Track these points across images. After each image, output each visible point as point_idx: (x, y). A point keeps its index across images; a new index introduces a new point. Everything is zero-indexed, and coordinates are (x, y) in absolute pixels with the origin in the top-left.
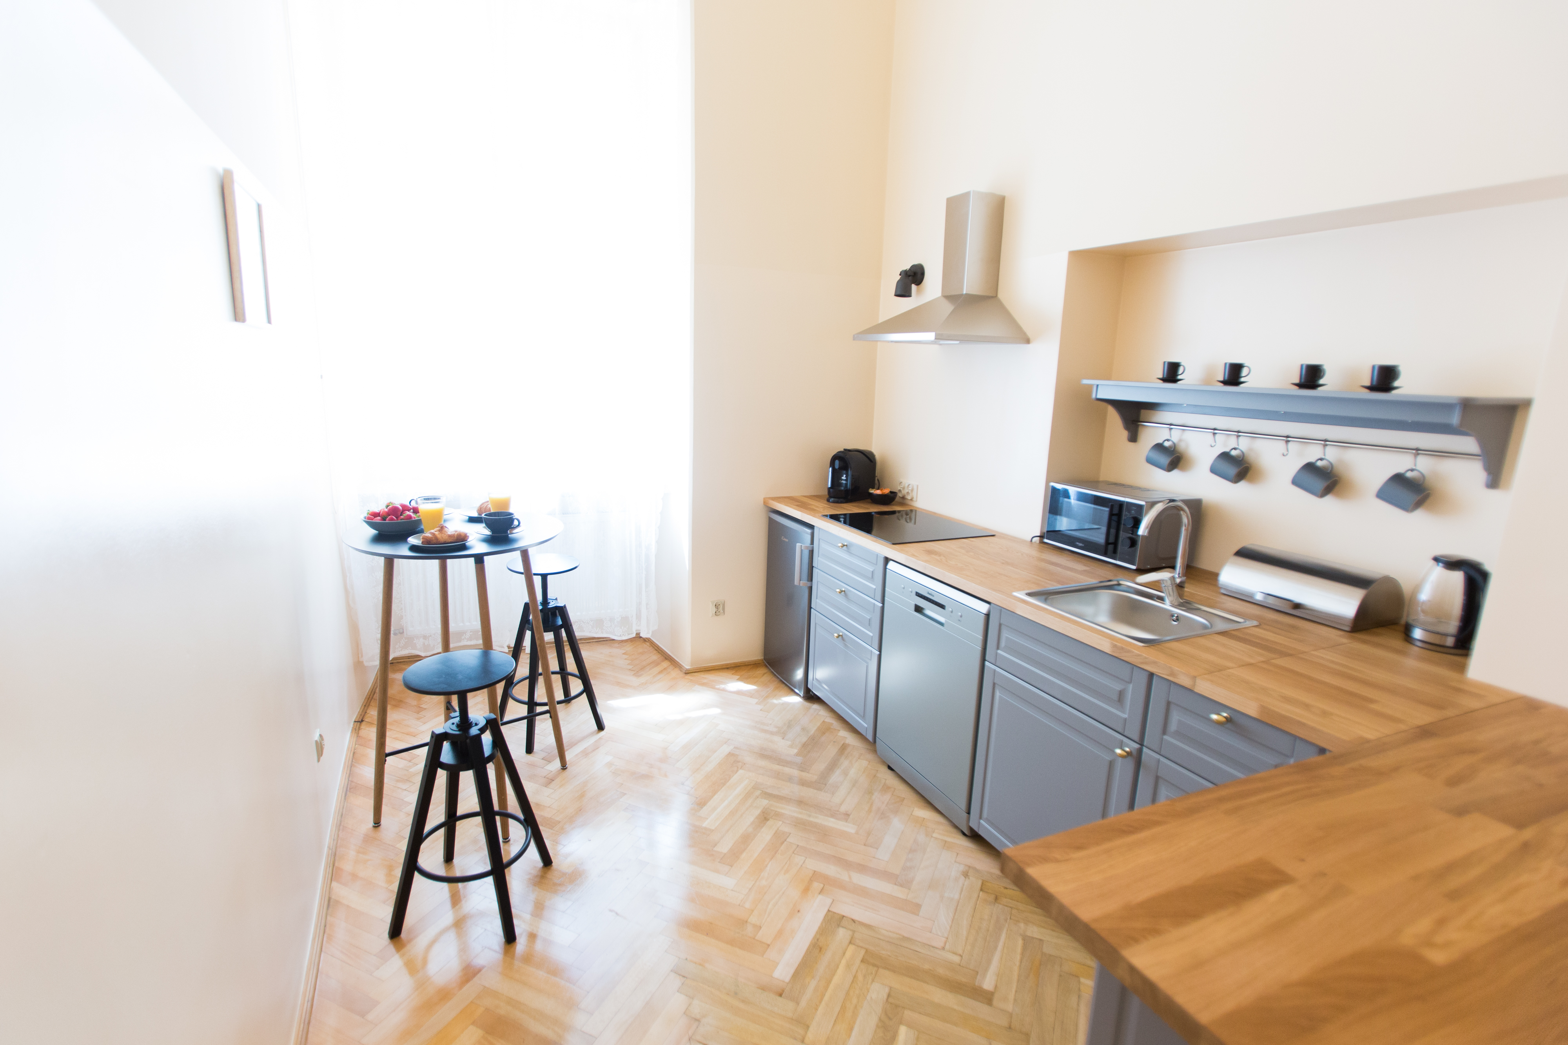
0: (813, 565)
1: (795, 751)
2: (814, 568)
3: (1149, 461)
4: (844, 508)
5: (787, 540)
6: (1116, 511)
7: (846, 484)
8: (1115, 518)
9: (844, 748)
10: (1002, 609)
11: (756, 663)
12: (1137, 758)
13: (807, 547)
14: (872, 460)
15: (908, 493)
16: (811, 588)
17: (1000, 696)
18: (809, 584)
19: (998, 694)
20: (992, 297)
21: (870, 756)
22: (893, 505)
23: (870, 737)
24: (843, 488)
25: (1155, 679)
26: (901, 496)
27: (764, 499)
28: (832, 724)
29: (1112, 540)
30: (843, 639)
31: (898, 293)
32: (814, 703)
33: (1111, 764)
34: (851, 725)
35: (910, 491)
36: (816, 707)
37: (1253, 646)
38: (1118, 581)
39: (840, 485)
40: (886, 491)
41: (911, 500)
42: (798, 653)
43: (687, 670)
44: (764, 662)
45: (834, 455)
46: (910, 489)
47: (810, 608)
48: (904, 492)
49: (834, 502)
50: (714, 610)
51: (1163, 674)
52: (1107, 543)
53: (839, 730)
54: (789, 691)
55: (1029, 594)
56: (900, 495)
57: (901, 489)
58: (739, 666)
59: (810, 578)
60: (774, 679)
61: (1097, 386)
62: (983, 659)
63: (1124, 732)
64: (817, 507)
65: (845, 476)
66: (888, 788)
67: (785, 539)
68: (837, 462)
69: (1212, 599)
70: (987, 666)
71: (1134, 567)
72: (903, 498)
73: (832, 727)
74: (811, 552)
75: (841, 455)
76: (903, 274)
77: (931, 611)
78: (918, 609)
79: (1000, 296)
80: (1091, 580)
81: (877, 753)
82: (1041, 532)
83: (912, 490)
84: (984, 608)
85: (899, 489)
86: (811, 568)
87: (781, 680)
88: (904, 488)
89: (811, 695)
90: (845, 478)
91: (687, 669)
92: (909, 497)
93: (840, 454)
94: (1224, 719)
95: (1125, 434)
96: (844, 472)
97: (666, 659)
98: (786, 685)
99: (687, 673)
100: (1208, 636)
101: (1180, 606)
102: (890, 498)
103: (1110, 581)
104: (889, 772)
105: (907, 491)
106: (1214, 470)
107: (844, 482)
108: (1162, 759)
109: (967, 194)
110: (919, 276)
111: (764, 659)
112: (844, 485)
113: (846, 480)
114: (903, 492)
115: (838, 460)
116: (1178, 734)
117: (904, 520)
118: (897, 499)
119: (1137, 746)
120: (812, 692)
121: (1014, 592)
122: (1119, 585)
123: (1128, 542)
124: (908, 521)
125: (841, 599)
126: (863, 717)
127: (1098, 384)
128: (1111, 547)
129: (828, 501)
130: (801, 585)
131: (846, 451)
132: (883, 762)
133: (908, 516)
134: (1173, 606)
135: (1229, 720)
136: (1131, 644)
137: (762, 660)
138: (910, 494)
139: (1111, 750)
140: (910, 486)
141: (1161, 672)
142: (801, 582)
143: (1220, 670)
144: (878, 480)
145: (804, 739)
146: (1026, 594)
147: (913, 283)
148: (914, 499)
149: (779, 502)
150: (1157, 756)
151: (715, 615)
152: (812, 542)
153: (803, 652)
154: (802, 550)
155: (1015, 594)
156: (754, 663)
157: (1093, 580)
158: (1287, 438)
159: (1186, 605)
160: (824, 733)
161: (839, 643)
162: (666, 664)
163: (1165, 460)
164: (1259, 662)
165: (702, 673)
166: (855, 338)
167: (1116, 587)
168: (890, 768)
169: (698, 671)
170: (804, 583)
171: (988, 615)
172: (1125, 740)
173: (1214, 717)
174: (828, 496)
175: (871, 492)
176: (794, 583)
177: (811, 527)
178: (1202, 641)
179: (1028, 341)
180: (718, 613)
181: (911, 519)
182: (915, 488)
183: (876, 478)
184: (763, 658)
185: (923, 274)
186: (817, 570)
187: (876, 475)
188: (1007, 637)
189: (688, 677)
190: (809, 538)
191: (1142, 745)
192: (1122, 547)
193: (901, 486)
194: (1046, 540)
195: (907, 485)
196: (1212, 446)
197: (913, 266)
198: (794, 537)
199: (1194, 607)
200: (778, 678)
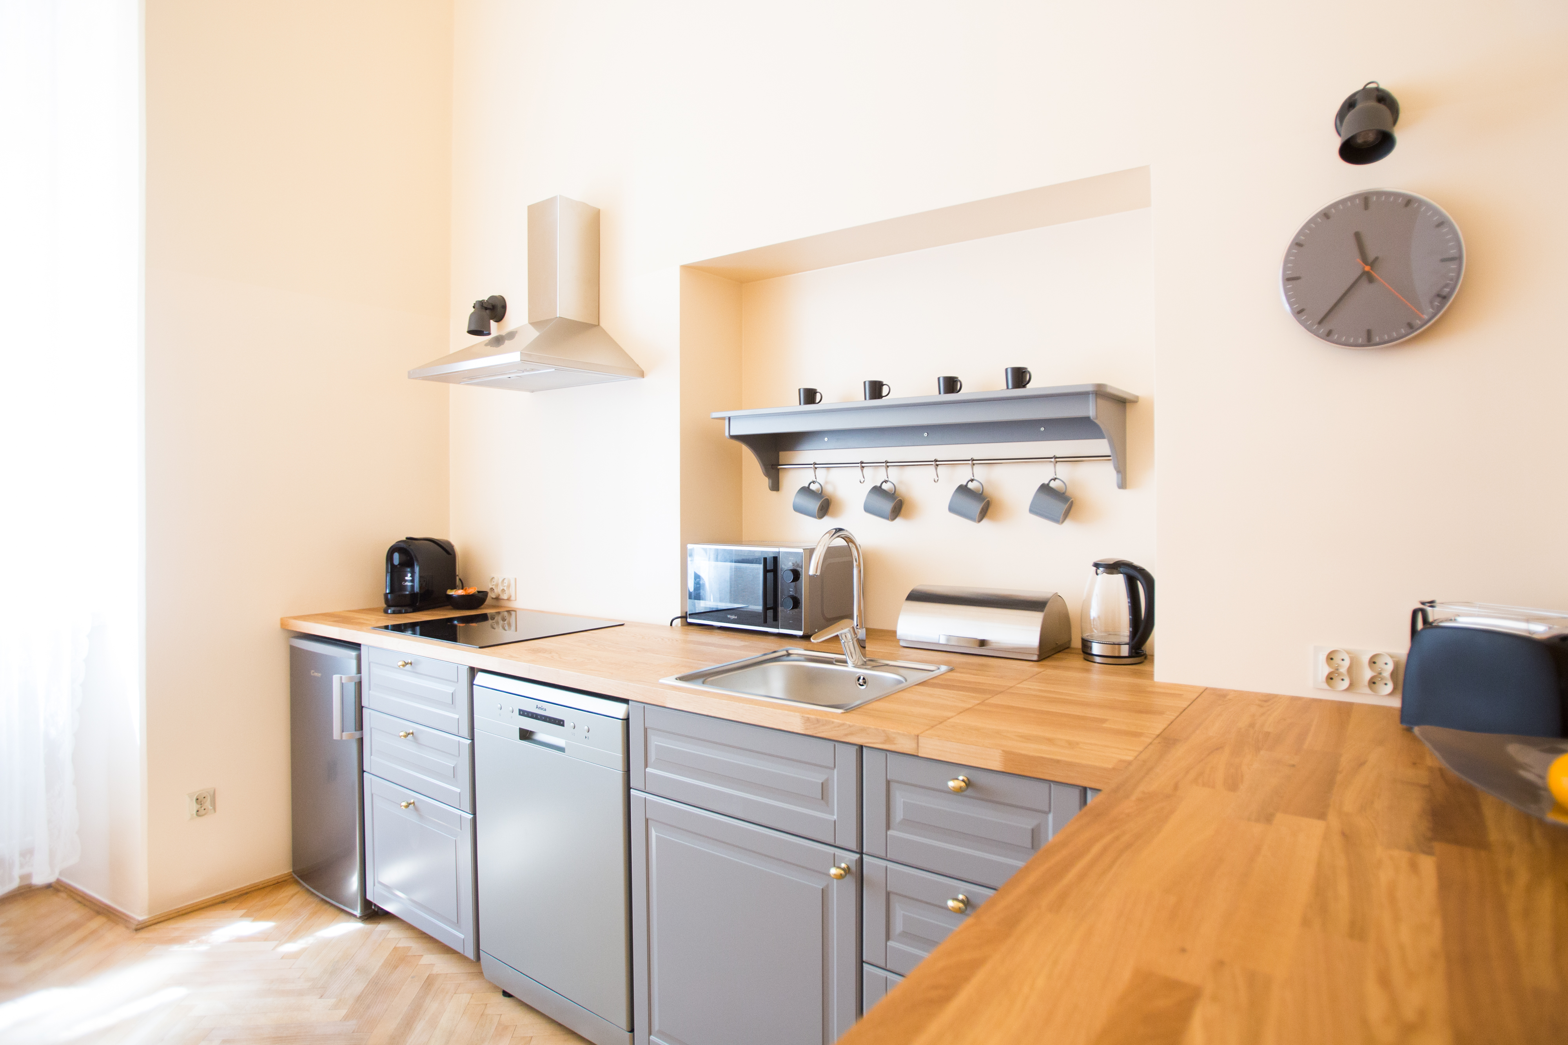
0: (363, 705)
1: (343, 1012)
2: (364, 709)
3: (798, 509)
4: (409, 618)
5: (320, 675)
6: (770, 566)
7: (413, 587)
8: (770, 575)
9: (429, 982)
10: (646, 705)
11: (279, 881)
12: (858, 875)
13: (351, 679)
14: (450, 551)
15: (503, 590)
16: (361, 741)
17: (656, 836)
18: (357, 735)
19: (653, 834)
20: (595, 326)
21: (474, 984)
22: (481, 609)
23: (470, 953)
24: (407, 593)
25: (864, 750)
26: (494, 597)
27: (282, 619)
28: (409, 948)
29: (770, 603)
30: (416, 809)
31: (473, 328)
32: (380, 923)
33: (824, 893)
34: (441, 943)
35: (505, 588)
36: (382, 927)
37: (961, 691)
38: (787, 651)
39: (404, 588)
40: (472, 591)
41: (509, 599)
42: (347, 854)
43: (140, 923)
44: (293, 877)
45: (392, 547)
46: (505, 585)
47: (362, 771)
48: (498, 591)
49: (394, 613)
50: (195, 807)
51: (877, 743)
52: (766, 608)
53: (422, 955)
54: (337, 912)
55: (681, 679)
56: (492, 595)
57: (494, 587)
58: (246, 893)
59: (360, 725)
60: (311, 899)
61: (729, 419)
62: (628, 788)
63: (835, 842)
64: (367, 620)
65: (409, 575)
66: (506, 1028)
67: (316, 674)
68: (396, 556)
69: (895, 654)
70: (634, 795)
71: (800, 633)
72: (497, 599)
73: (410, 954)
74: (359, 685)
75: (403, 545)
76: (477, 306)
77: (543, 732)
78: (526, 735)
79: (602, 324)
80: (754, 654)
81: (483, 976)
82: (681, 612)
83: (509, 586)
84: (619, 710)
85: (491, 587)
86: (360, 709)
87: (323, 900)
88: (497, 585)
89: (374, 910)
90: (411, 578)
91: (139, 921)
92: (505, 597)
93: (400, 544)
94: (963, 784)
95: (765, 481)
96: (409, 570)
97: (98, 913)
98: (332, 905)
99: (141, 927)
100: (909, 689)
101: (864, 665)
102: (478, 599)
103: (775, 652)
104: (507, 999)
105: (502, 588)
106: (868, 509)
107: (409, 584)
108: (890, 865)
109: (551, 201)
110: (499, 309)
111: (293, 871)
112: (409, 589)
113: (412, 581)
114: (495, 590)
115: (399, 553)
116: (909, 824)
117: (501, 627)
118: (488, 601)
119: (858, 856)
120: (375, 905)
121: (660, 679)
122: (789, 655)
123: (790, 603)
124: (507, 628)
125: (408, 747)
126: (457, 924)
127: (729, 416)
128: (770, 613)
129: (386, 612)
130: (344, 738)
131: (407, 540)
132: (495, 988)
133: (506, 622)
134: (856, 666)
135: (969, 783)
136: (826, 713)
137: (289, 874)
138: (506, 592)
139: (824, 874)
140: (505, 581)
141: (875, 741)
142: (344, 733)
143: (941, 723)
144: (460, 580)
145: (359, 987)
146: (676, 679)
147: (492, 319)
148: (513, 598)
149: (305, 621)
150: (883, 863)
151: (197, 815)
152: (359, 671)
153: (356, 850)
154: (342, 684)
155: (661, 681)
156: (274, 882)
157: (757, 654)
158: (936, 463)
159: (870, 662)
160: (396, 967)
161: (410, 816)
162: (97, 922)
163: (814, 505)
164: (975, 706)
165: (172, 921)
166: (411, 375)
167: (785, 658)
168: (506, 994)
169: (163, 919)
170: (349, 735)
171: (627, 720)
172: (838, 852)
173: (951, 784)
174: (385, 606)
175: (451, 594)
176: (333, 737)
177: (356, 646)
178: (906, 695)
179: (642, 374)
180: (202, 812)
181: (509, 625)
182: (513, 582)
183: (457, 578)
184: (291, 870)
185: (504, 307)
186: (369, 711)
187: (457, 574)
188: (656, 745)
189: (143, 934)
190: (354, 663)
191: (862, 853)
192: (785, 611)
193: (493, 584)
194: (689, 620)
195: (500, 580)
196: (860, 482)
197: (492, 298)
198: (329, 667)
199: (880, 664)
200: (317, 896)
